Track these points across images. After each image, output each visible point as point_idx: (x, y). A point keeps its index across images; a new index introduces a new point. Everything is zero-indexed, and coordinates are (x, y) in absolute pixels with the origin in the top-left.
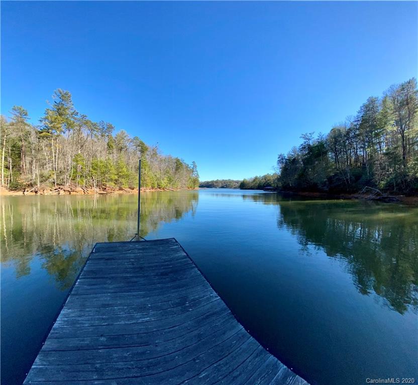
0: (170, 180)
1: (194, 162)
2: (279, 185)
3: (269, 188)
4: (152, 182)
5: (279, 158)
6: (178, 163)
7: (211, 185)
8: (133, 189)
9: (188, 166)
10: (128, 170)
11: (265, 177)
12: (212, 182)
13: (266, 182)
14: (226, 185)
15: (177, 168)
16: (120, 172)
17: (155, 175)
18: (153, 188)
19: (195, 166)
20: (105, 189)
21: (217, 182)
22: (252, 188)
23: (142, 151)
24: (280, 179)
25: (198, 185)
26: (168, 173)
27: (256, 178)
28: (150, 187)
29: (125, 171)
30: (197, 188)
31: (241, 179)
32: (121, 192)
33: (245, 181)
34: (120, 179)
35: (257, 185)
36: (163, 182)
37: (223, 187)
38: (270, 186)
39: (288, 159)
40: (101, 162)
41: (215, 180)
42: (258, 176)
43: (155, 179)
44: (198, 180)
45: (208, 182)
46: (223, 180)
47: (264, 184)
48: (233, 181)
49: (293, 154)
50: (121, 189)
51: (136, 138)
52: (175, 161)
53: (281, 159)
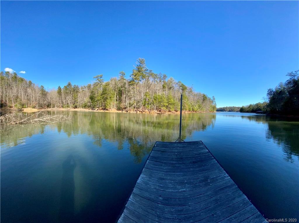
0: (199, 107)
1: (213, 97)
2: (268, 110)
3: (260, 111)
4: (189, 107)
5: (268, 91)
6: (204, 97)
7: (223, 110)
8: (177, 111)
9: (210, 98)
10: (174, 101)
11: (257, 105)
12: (224, 108)
13: (258, 108)
14: (231, 110)
15: (204, 100)
16: (169, 101)
17: (191, 104)
18: (189, 111)
19: (214, 99)
20: (161, 111)
21: (226, 108)
22: (247, 112)
23: (183, 90)
24: (268, 106)
25: (216, 110)
26: (199, 102)
27: (251, 105)
28: (188, 110)
29: (172, 101)
30: (215, 112)
31: (241, 106)
32: (170, 113)
33: (243, 107)
34: (169, 106)
35: (251, 110)
36: (195, 107)
37: (230, 111)
38: (261, 110)
39: (275, 92)
40: (159, 96)
41: (225, 107)
42: (252, 104)
43: (191, 106)
44: (216, 107)
45: (221, 108)
46: (230, 107)
47: (256, 109)
48: (236, 107)
49: (280, 87)
50: (170, 111)
51: (179, 82)
52: (202, 96)
53: (270, 92)
